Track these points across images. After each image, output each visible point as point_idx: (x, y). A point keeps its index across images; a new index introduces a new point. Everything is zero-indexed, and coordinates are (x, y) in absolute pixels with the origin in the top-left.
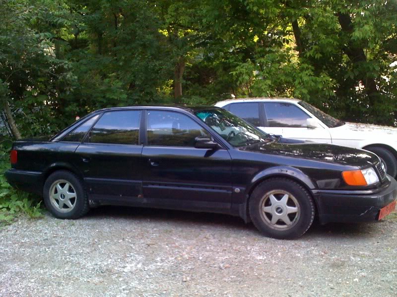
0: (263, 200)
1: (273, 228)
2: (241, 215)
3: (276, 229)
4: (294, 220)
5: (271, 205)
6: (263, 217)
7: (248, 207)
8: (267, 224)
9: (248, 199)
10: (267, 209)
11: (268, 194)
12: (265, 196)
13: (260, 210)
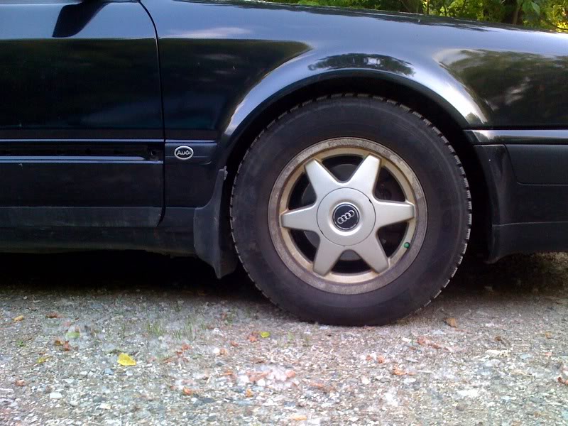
0: (284, 182)
1: (322, 286)
2: (199, 249)
3: (335, 289)
4: (402, 249)
5: (311, 200)
6: (286, 247)
7: (225, 217)
8: (299, 273)
9: (228, 185)
10: (299, 218)
11: (302, 157)
12: (291, 167)
13: (272, 223)
